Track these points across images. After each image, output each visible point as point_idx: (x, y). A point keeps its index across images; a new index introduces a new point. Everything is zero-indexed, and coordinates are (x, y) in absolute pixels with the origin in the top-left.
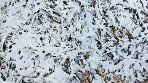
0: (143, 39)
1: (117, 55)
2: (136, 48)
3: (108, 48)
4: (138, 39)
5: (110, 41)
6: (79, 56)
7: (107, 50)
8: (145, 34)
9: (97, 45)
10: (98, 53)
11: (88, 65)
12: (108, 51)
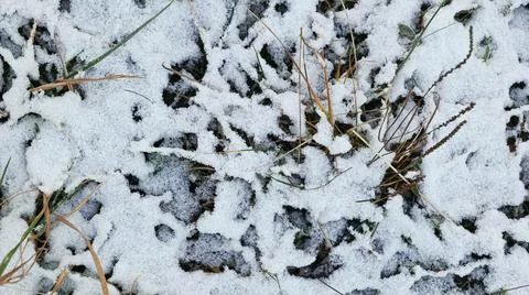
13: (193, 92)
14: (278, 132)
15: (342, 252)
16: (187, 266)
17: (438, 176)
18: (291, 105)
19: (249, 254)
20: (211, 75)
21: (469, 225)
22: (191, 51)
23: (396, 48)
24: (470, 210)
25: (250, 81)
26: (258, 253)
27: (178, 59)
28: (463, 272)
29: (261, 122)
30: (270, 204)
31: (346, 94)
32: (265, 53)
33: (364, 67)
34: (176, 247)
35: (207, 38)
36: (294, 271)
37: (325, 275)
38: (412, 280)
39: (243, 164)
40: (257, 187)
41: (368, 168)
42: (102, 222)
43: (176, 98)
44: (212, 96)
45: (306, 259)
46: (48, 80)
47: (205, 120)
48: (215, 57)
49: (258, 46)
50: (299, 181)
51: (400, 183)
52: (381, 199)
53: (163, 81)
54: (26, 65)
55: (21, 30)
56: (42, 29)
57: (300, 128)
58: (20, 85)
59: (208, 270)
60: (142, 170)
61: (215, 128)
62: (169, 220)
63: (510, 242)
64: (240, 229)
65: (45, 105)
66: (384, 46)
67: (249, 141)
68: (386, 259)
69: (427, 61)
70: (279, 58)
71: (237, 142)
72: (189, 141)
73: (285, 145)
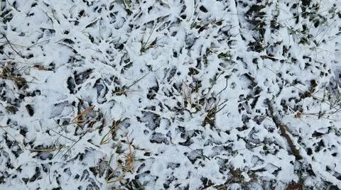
0: (229, 141)
1: (166, 129)
2: (205, 145)
3: (161, 106)
4: (219, 134)
5: (174, 98)
6: (110, 80)
7: (158, 108)
8: (237, 135)
9: (151, 89)
10: (140, 102)
11: (110, 105)
12: (157, 112)
13: (155, 95)
14: (177, 106)
15: (193, 139)
16: (152, 141)
17: (219, 119)
18: (181, 99)
19: (168, 139)
20: (160, 91)
21: (228, 132)
22: (155, 84)
23: (209, 85)
24: (228, 129)
25: (170, 93)
26: (171, 138)
27: (151, 86)
28: (226, 145)
29: (173, 104)
30: (175, 125)
31: (195, 97)
32: (174, 85)
33: (200, 90)
34: (149, 136)
35: (159, 81)
36: (180, 144)
37: (189, 145)
38: (212, 147)
39: (168, 114)
40: (171, 121)
41: (201, 117)
42: (130, 129)
43: (150, 97)
44: (160, 96)
45: (184, 141)
46: (117, 91)
47: (158, 103)
48: (161, 86)
49: (172, 84)
50: (182, 119)
51: (210, 121)
52: (204, 125)
53: (147, 92)
54: (112, 87)
55: (111, 78)
56: (116, 78)
57: (183, 105)
58: (110, 92)
59: (158, 143)
60: (141, 115)
61: (160, 105)
62: (147, 129)
63: (239, 137)
64: (166, 132)
65: (116, 98)
66: (206, 84)
67: (169, 108)
68: (205, 141)
69: (217, 88)
70: (178, 87)
71: (166, 109)
72: (153, 108)
73: (179, 110)
